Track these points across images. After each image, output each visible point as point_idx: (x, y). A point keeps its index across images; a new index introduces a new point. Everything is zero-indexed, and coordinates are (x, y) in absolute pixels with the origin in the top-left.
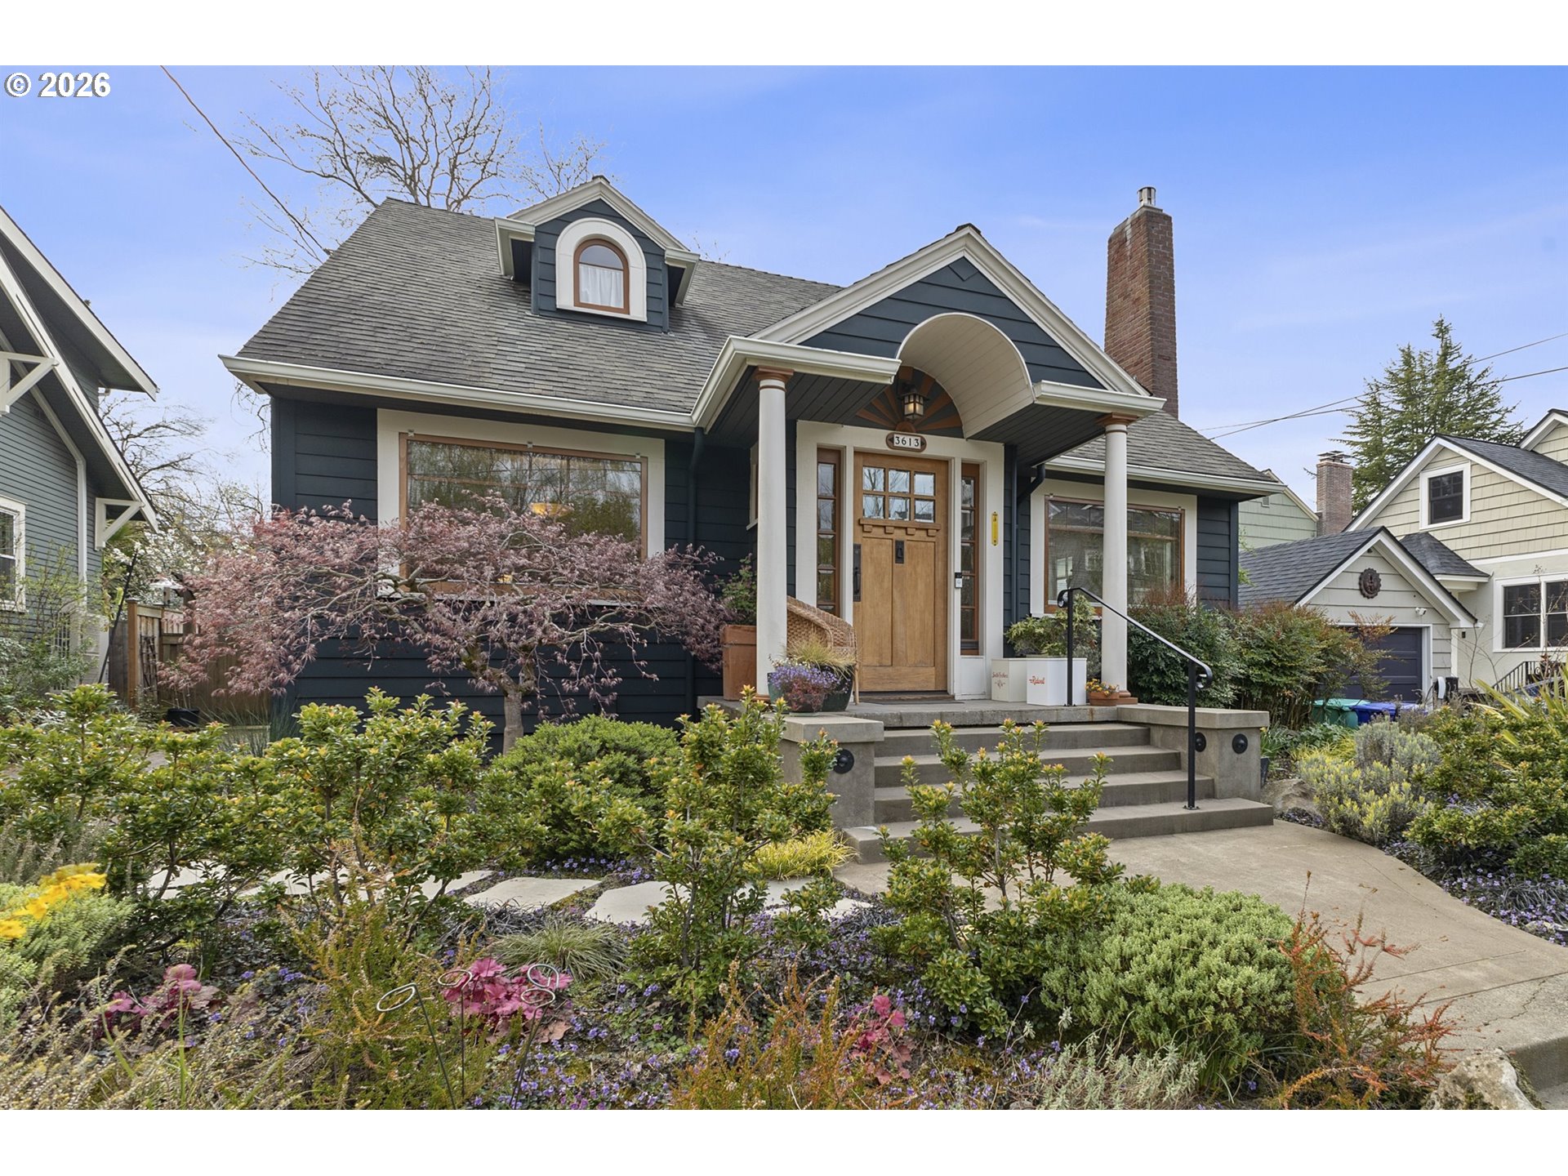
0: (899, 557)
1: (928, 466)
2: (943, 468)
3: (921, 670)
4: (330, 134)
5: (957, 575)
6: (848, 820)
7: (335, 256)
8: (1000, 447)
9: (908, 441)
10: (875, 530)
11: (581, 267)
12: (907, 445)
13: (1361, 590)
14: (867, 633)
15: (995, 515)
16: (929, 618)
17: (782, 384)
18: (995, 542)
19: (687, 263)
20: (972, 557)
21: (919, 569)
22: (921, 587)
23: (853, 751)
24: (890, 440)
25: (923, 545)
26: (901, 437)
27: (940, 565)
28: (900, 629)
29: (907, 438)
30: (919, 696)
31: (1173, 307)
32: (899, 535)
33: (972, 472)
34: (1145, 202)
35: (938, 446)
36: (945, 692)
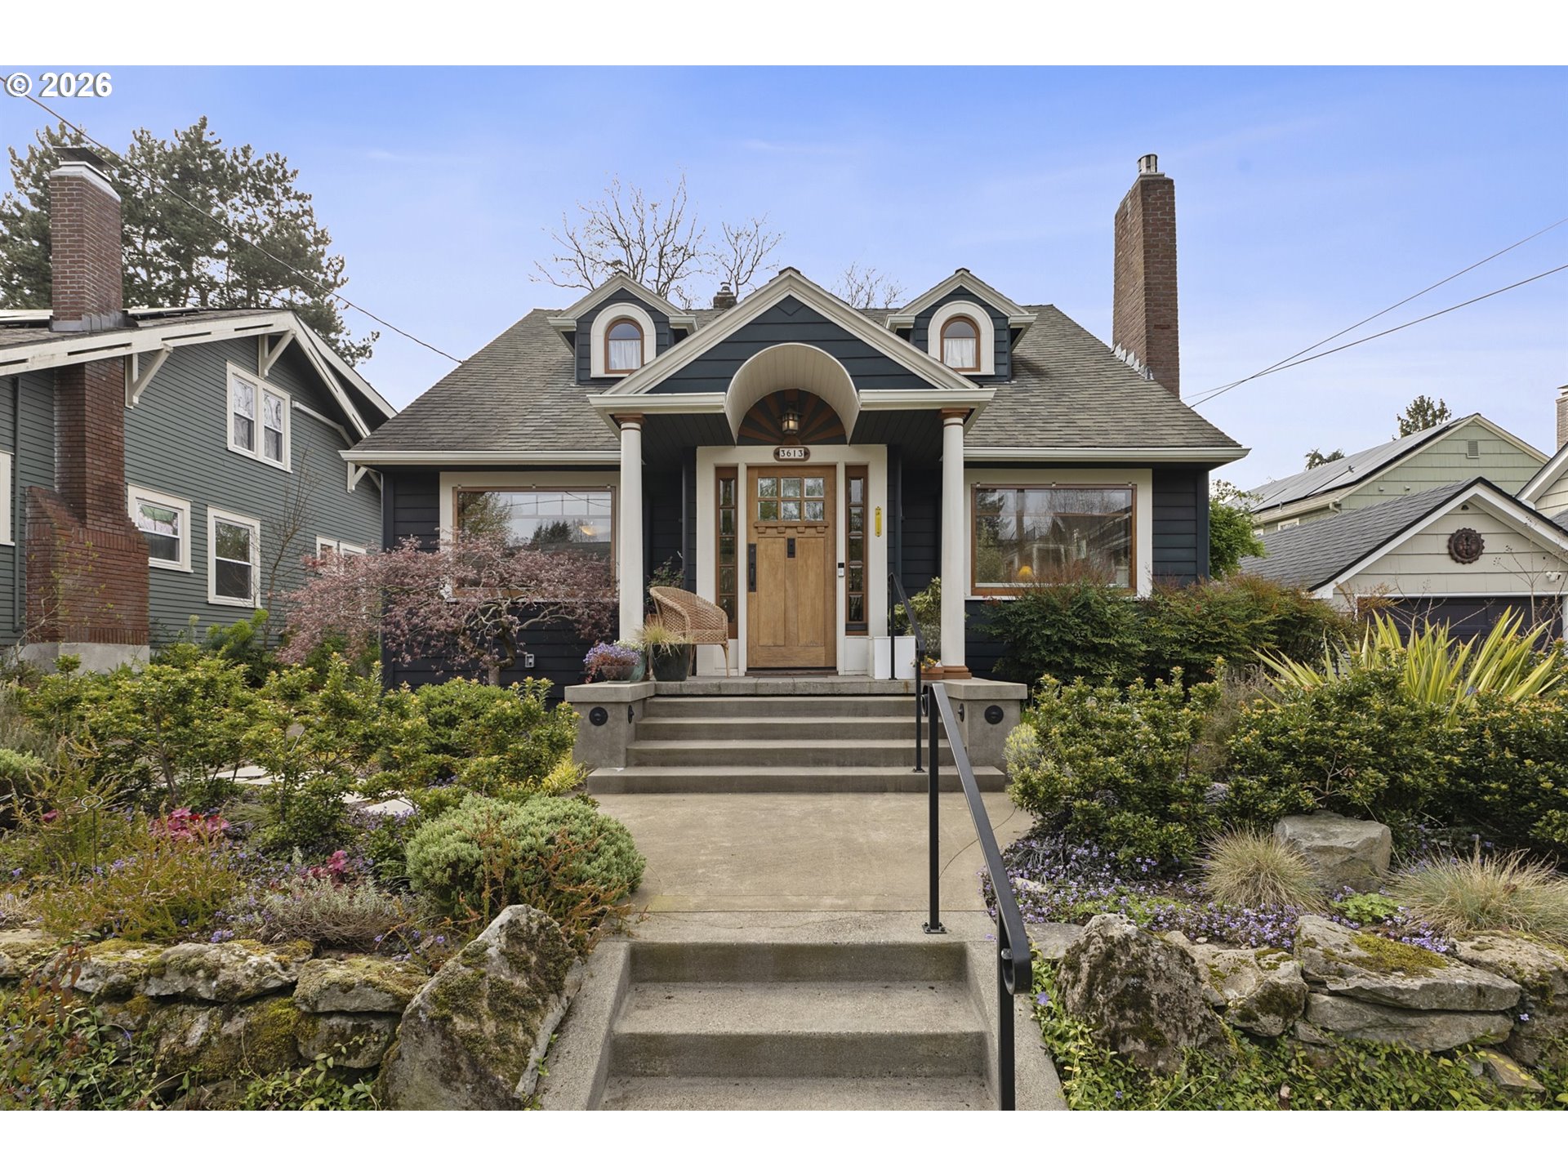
0: (791, 553)
1: (818, 471)
2: (832, 472)
3: (812, 649)
4: (574, 255)
5: (841, 565)
6: (604, 761)
7: (465, 364)
8: (883, 448)
9: (795, 453)
10: (768, 531)
11: (611, 343)
12: (792, 456)
13: (1451, 554)
14: (763, 618)
15: (878, 509)
16: (819, 605)
17: (637, 426)
18: (878, 534)
19: (687, 324)
20: (857, 549)
21: (810, 562)
22: (812, 577)
23: (607, 709)
24: (777, 454)
25: (813, 540)
26: (786, 450)
27: (829, 557)
28: (792, 615)
29: (792, 451)
30: (805, 672)
31: (1175, 273)
32: (791, 533)
33: (857, 472)
34: (1144, 171)
35: (821, 454)
36: (835, 668)
